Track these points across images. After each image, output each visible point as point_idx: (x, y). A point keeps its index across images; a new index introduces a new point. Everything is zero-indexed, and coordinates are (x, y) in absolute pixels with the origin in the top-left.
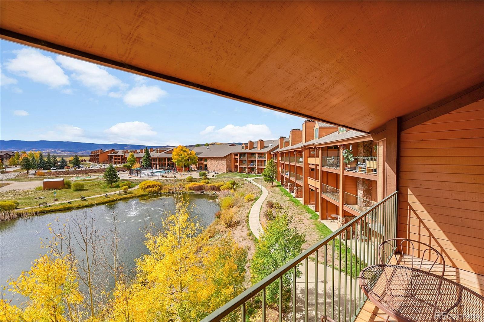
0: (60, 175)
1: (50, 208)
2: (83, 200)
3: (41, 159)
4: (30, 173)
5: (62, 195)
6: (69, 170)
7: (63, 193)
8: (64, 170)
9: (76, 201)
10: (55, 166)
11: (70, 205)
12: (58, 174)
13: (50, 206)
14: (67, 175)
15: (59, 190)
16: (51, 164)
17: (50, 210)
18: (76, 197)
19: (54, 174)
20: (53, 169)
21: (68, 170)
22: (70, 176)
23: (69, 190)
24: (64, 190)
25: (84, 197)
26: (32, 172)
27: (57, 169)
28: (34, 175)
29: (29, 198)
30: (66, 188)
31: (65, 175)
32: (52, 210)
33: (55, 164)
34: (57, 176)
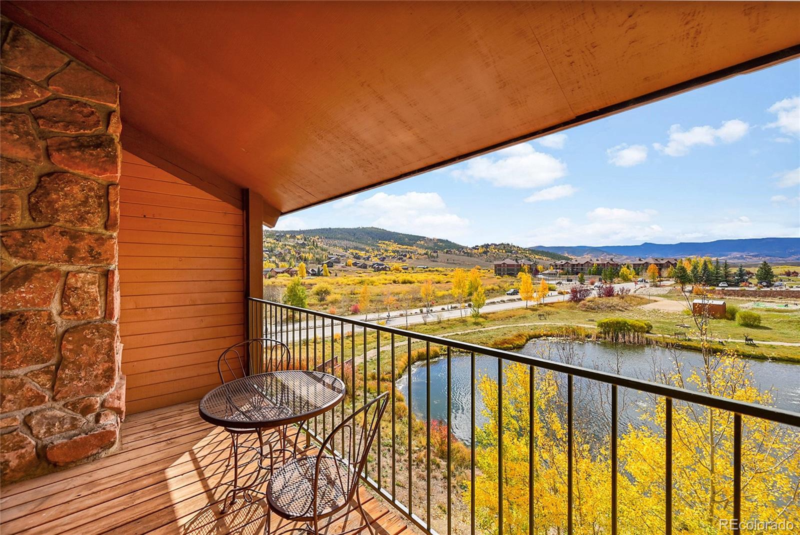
0: (729, 295)
1: (689, 343)
2: (747, 344)
3: (705, 268)
4: (686, 290)
5: (716, 328)
6: (747, 289)
7: (720, 325)
8: (737, 289)
9: (734, 343)
10: (727, 281)
11: (721, 347)
12: (725, 294)
13: (689, 340)
14: (741, 297)
15: (715, 320)
16: (719, 277)
17: (688, 346)
18: (738, 336)
19: (719, 294)
20: (723, 285)
21: (745, 290)
22: (747, 300)
23: (732, 323)
24: (723, 321)
25: (751, 340)
26: (689, 287)
27: (729, 286)
28: (691, 292)
29: (670, 323)
30: (728, 319)
31: (738, 296)
32: (691, 346)
33: (726, 278)
34: (724, 297)
